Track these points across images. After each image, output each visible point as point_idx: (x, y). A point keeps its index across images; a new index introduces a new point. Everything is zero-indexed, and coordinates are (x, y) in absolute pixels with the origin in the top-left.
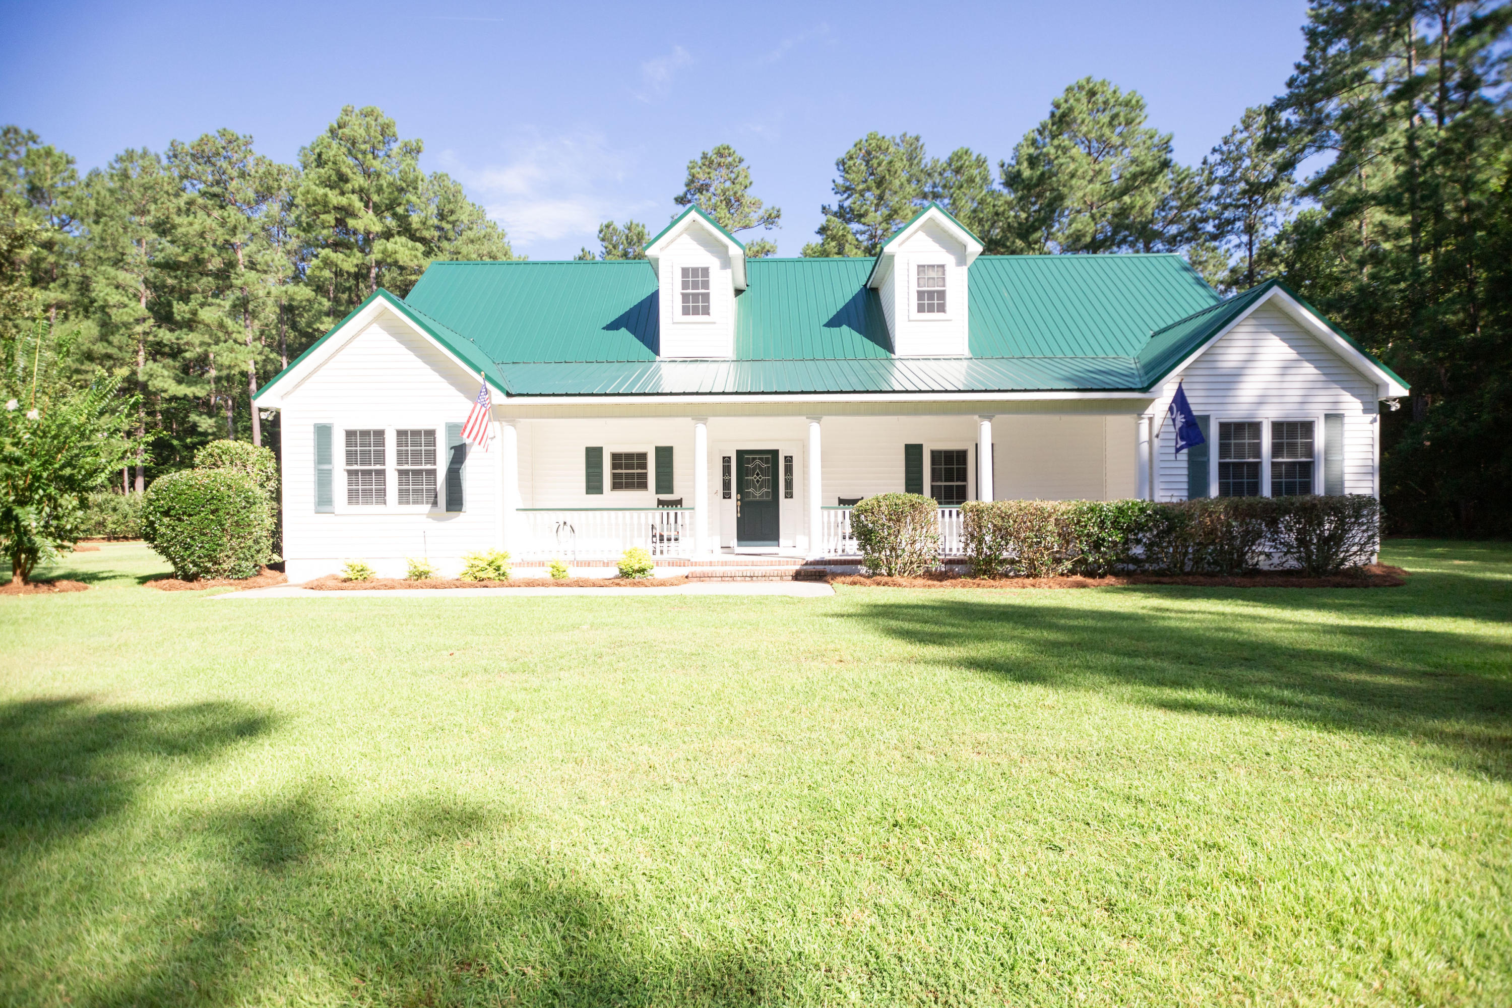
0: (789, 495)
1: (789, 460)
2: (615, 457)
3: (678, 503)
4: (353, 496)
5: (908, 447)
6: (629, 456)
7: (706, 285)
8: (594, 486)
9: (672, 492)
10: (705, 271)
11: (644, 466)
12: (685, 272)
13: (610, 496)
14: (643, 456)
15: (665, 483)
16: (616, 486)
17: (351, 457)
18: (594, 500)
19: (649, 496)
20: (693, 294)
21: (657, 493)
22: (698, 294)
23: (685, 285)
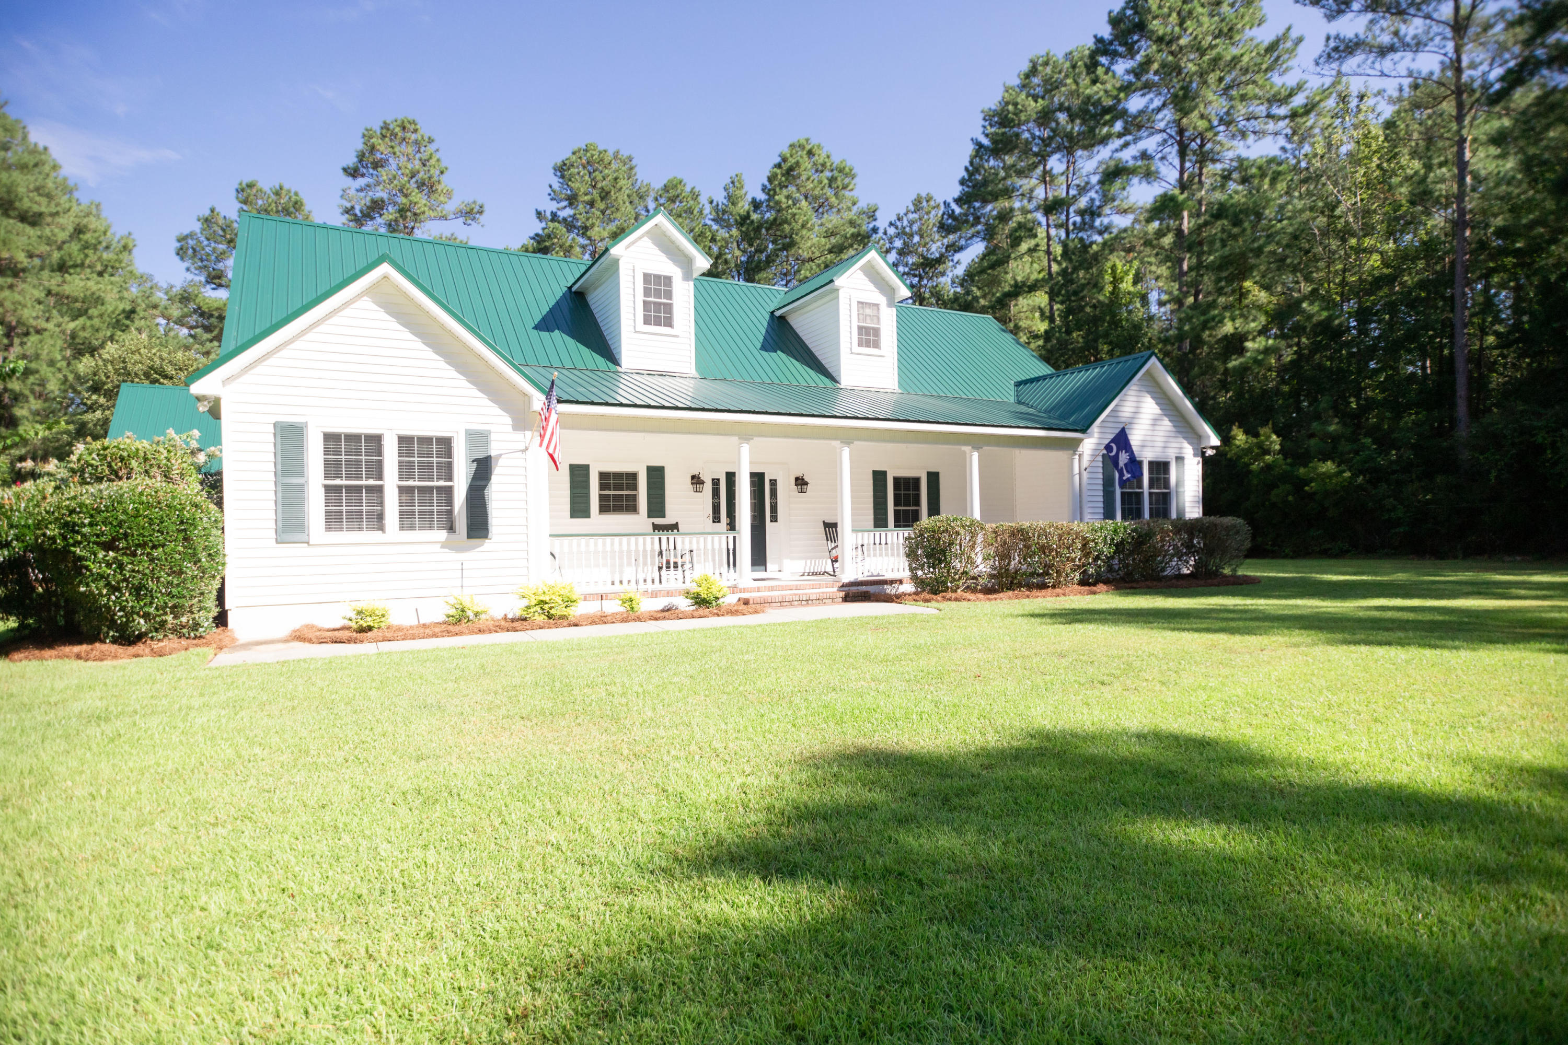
0: (774, 519)
1: (773, 483)
2: (603, 476)
3: (674, 527)
4: (333, 520)
5: (875, 473)
6: (618, 476)
7: (669, 295)
8: (579, 509)
9: (664, 516)
10: (668, 280)
11: (635, 487)
12: (647, 277)
13: (598, 520)
14: (633, 476)
15: (657, 507)
16: (604, 509)
17: (332, 469)
18: (580, 524)
19: (641, 520)
20: (655, 303)
21: (649, 516)
22: (660, 304)
23: (647, 292)
